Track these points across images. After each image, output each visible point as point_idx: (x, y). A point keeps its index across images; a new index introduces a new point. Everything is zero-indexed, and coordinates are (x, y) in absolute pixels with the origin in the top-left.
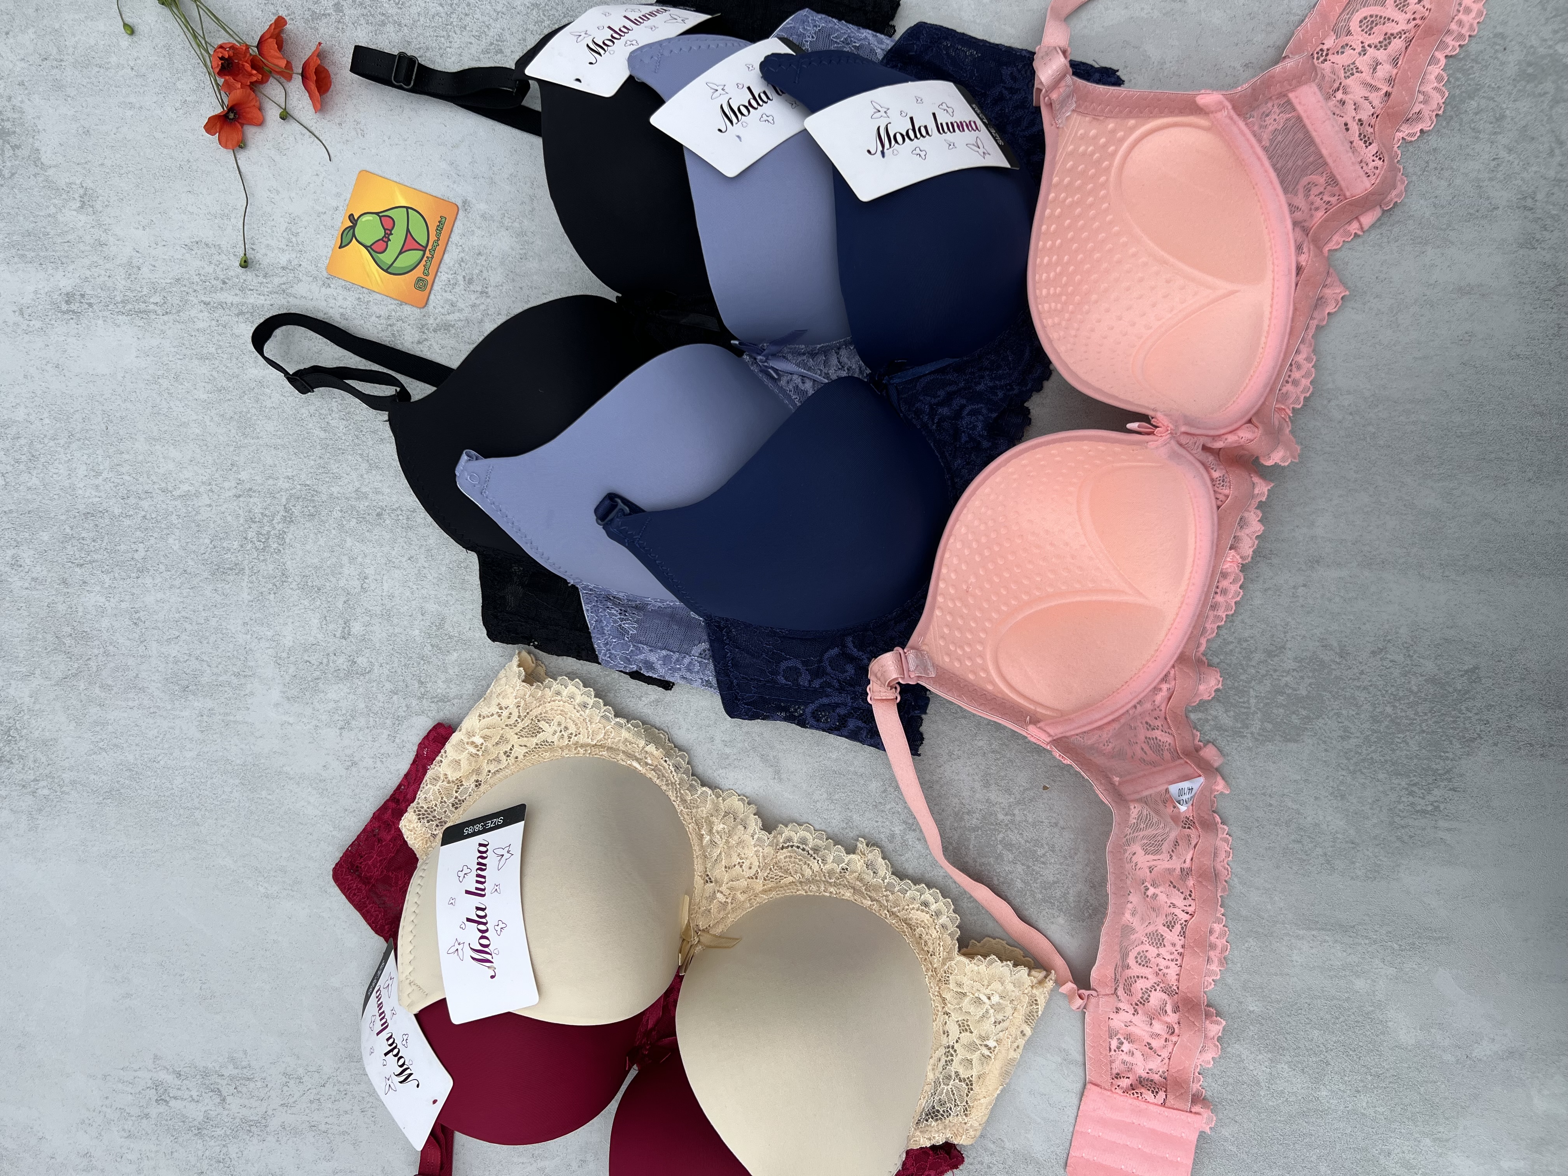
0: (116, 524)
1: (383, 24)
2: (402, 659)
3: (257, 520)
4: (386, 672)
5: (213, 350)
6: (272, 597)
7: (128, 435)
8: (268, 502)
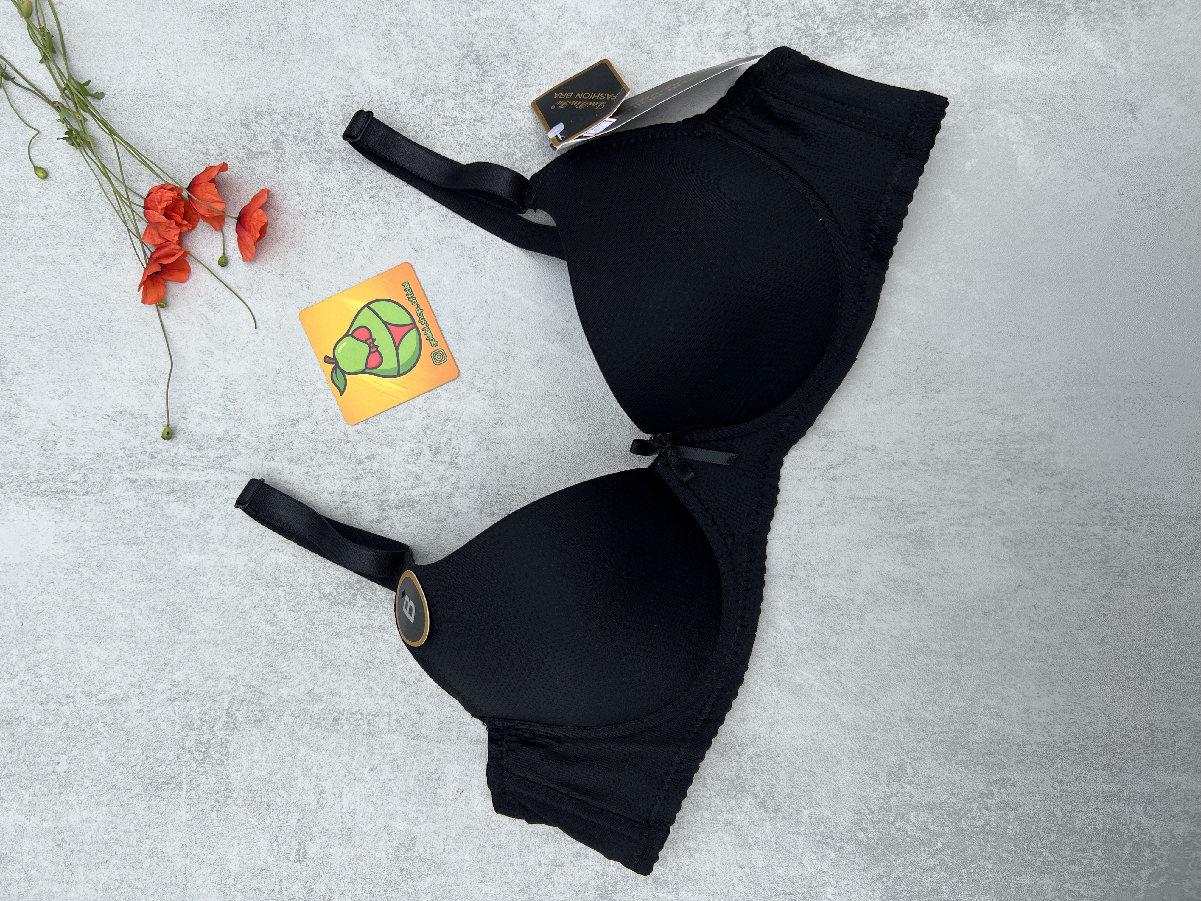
0: (35, 732)
3: (196, 726)
5: (141, 534)
6: (214, 815)
7: (46, 632)
8: (208, 706)
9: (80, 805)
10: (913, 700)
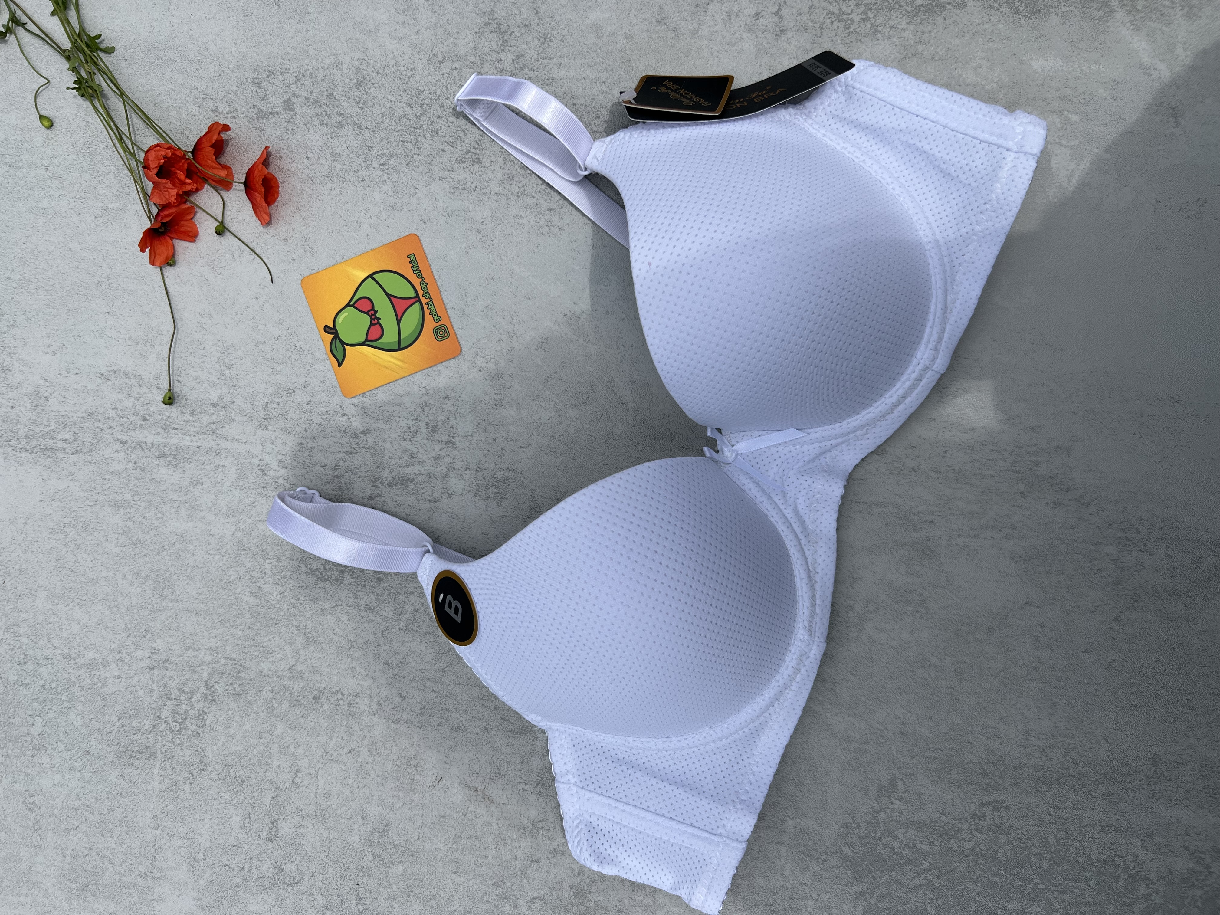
0: (11, 692)
1: (341, 125)
2: (338, 869)
4: (319, 884)
6: (187, 787)
7: (27, 591)
8: (187, 677)
9: (54, 770)
10: (909, 714)
